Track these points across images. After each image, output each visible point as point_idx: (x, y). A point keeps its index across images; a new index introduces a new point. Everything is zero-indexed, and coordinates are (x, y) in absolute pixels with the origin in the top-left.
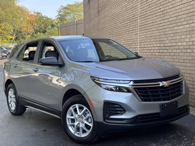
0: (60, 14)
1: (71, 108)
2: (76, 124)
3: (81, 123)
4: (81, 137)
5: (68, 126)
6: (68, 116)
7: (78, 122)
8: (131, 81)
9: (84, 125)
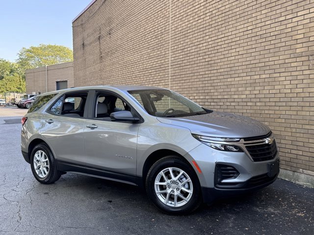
0: (21, 57)
1: (162, 173)
2: (169, 191)
3: (175, 190)
4: (176, 206)
5: (157, 194)
6: (157, 183)
7: (171, 189)
8: (240, 138)
9: (179, 192)
